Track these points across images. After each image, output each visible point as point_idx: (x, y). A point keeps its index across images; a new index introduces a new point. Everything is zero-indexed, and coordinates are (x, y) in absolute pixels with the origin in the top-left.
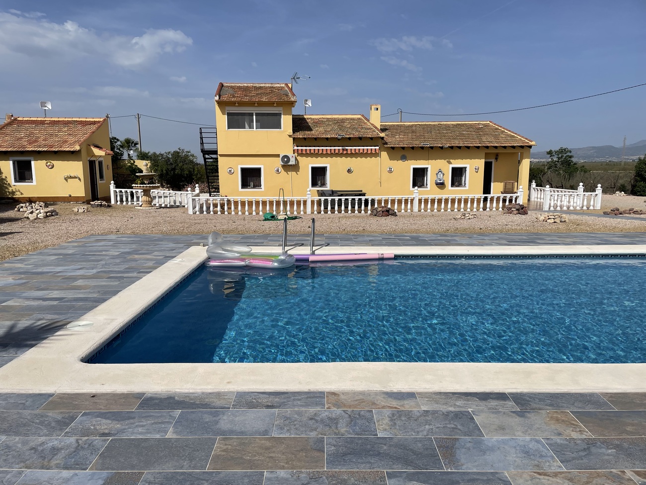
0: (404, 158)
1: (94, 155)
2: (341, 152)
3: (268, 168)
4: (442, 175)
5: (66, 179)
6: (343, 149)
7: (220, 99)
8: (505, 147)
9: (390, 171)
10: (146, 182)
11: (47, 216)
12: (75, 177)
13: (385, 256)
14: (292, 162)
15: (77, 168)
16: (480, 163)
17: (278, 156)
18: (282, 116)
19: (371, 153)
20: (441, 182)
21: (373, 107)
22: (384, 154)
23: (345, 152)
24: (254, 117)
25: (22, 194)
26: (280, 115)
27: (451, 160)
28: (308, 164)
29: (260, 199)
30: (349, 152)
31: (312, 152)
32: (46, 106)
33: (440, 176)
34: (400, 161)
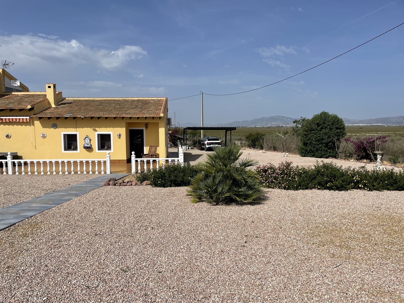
0: (55, 126)
9: (44, 137)
16: (123, 131)
19: (23, 122)
20: (89, 146)
22: (37, 123)
27: (96, 129)
33: (87, 141)
34: (52, 129)
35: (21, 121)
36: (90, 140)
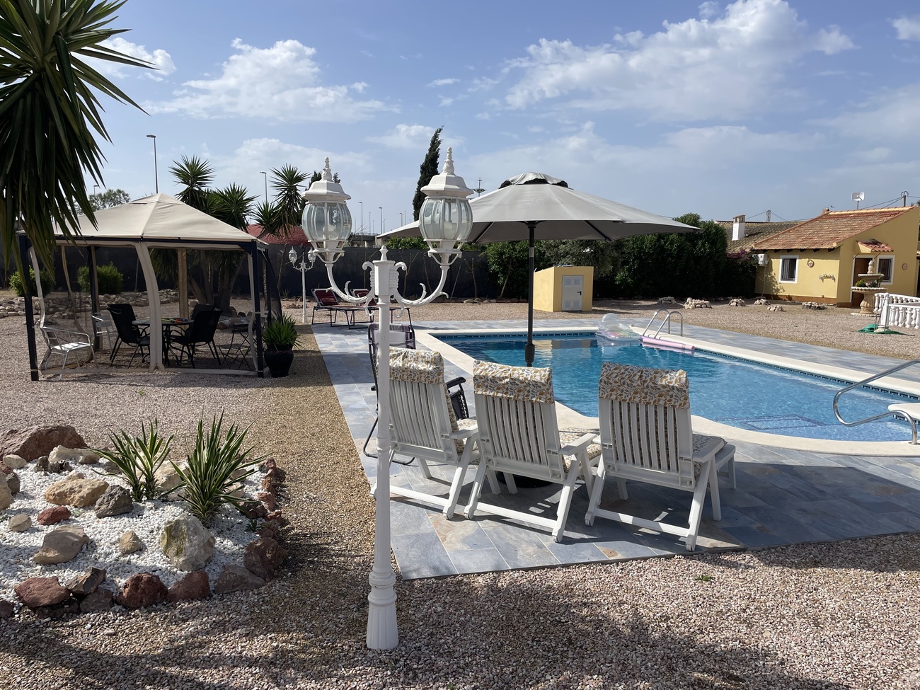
1: (860, 253)
5: (822, 279)
10: (867, 284)
12: (830, 277)
13: (686, 347)
15: (831, 267)
25: (784, 291)
32: (859, 197)
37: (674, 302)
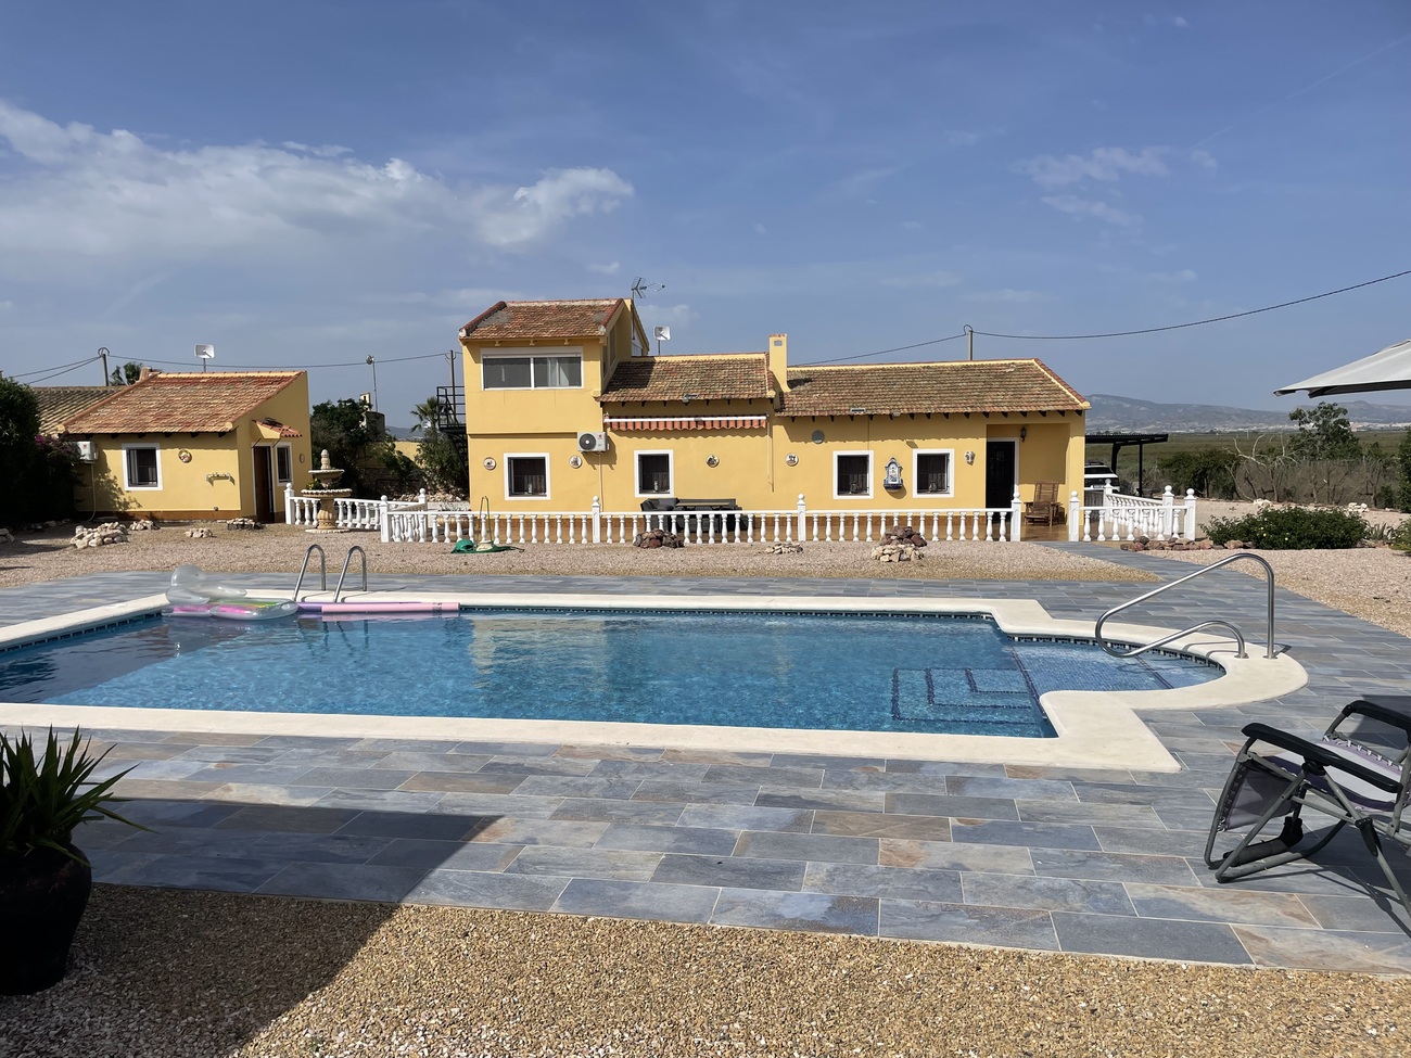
0: (819, 437)
1: (261, 438)
2: (693, 426)
3: (558, 459)
4: (897, 470)
5: (211, 480)
6: (697, 422)
7: (468, 335)
8: (1043, 413)
9: (792, 462)
10: (324, 485)
11: (104, 543)
12: (225, 477)
13: (444, 607)
14: (600, 446)
15: (227, 461)
16: (979, 446)
17: (574, 435)
18: (582, 362)
19: (752, 428)
20: (897, 483)
21: (772, 340)
22: (779, 431)
23: (701, 427)
24: (532, 365)
25: (139, 506)
26: (578, 360)
27: (916, 441)
28: (631, 450)
29: (544, 515)
30: (709, 427)
31: (638, 427)
32: (205, 353)
33: (894, 471)
34: (812, 444)
35: (747, 426)
36: (901, 469)
37: (12, 538)
